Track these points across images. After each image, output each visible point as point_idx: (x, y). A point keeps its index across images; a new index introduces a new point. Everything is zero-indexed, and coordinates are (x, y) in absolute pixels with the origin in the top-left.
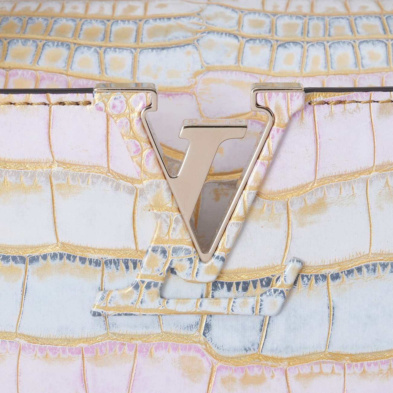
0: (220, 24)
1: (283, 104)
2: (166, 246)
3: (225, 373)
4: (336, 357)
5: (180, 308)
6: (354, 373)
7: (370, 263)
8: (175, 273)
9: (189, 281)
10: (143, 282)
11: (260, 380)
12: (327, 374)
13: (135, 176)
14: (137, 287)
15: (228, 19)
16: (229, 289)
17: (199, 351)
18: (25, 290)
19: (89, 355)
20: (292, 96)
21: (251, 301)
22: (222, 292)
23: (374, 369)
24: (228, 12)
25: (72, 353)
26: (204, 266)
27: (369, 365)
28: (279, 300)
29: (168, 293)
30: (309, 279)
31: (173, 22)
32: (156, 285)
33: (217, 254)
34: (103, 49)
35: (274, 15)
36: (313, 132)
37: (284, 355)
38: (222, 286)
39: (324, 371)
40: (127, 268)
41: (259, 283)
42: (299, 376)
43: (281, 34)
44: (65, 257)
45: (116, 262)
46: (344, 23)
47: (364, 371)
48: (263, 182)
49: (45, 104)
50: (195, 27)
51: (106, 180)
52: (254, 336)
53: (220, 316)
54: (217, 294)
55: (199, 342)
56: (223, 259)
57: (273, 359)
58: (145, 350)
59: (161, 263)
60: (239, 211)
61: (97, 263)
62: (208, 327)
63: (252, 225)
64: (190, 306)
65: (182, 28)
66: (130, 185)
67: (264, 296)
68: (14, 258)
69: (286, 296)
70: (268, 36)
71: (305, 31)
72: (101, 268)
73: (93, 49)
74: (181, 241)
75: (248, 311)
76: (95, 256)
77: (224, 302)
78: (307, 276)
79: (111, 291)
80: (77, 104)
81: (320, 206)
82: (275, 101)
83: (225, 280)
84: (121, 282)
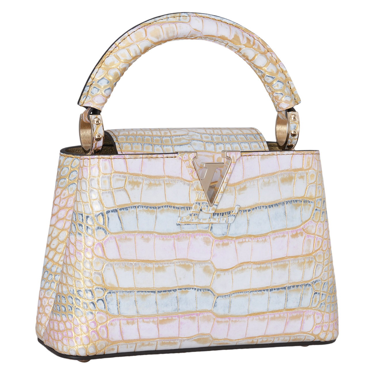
0: (195, 137)
1: (235, 156)
2: (200, 202)
3: (217, 242)
4: (250, 236)
5: (204, 222)
6: (255, 241)
7: (259, 206)
8: (202, 211)
9: (206, 213)
10: (193, 214)
11: (227, 244)
12: (247, 242)
13: (190, 180)
14: (191, 215)
15: (197, 136)
16: (218, 216)
17: (209, 235)
18: (156, 217)
19: (176, 238)
20: (237, 153)
21: (225, 219)
22: (216, 216)
23: (261, 240)
24: (197, 134)
25: (171, 238)
26: (211, 208)
27: (259, 238)
28: (234, 218)
29: (200, 217)
30: (242, 211)
31: (181, 137)
32: (197, 214)
33: (215, 204)
34: (162, 146)
35: (211, 135)
36: (242, 165)
37: (235, 236)
38: (216, 215)
39: (246, 241)
40: (187, 209)
41: (227, 213)
42: (239, 243)
43: (216, 141)
44: (169, 207)
45: (184, 208)
46: (233, 137)
47: (258, 241)
48: (228, 180)
49: (162, 158)
50: (188, 139)
51: (181, 181)
52: (225, 230)
53: (215, 224)
54: (214, 217)
55: (209, 233)
56: (217, 205)
57: (231, 237)
58: (193, 236)
59: (199, 207)
60: (222, 189)
61: (178, 208)
62: (211, 227)
63: (225, 195)
64: (207, 221)
65: (184, 139)
66: (188, 183)
67: (229, 217)
68: (153, 207)
69: (235, 217)
70: (212, 141)
72: (179, 210)
73: (159, 145)
74: (204, 200)
75: (224, 222)
76: (178, 206)
77: (217, 220)
78: (241, 211)
79: (183, 217)
80: (172, 157)
81: (244, 188)
82: (232, 155)
83: (217, 212)
84: (185, 214)
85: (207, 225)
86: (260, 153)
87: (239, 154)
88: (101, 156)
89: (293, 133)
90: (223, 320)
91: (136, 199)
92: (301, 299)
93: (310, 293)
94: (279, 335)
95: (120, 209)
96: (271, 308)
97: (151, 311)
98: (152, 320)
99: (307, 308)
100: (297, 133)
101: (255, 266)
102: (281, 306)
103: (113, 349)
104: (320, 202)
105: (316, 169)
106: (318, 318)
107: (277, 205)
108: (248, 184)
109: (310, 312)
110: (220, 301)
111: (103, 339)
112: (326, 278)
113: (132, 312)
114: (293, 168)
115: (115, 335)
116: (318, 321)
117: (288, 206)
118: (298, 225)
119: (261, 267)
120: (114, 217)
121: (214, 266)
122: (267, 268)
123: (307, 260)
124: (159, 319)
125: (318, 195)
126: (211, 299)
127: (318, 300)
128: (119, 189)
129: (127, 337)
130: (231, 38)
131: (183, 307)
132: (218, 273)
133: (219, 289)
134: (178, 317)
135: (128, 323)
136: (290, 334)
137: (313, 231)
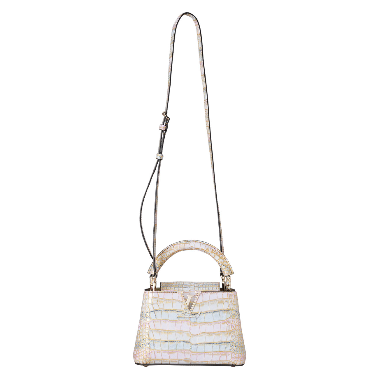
0: (192, 285)
2: (185, 309)
3: (192, 325)
4: (205, 323)
5: (187, 317)
6: (207, 325)
7: (209, 312)
8: (186, 313)
9: (188, 313)
11: (196, 325)
12: (204, 325)
14: (182, 314)
16: (193, 315)
18: (169, 314)
19: (176, 322)
24: (194, 284)
25: (174, 322)
26: (190, 312)
27: (209, 324)
31: (187, 285)
32: (184, 314)
33: (191, 310)
35: (199, 284)
36: (202, 296)
37: (199, 322)
42: (201, 325)
43: (200, 286)
44: (174, 311)
45: (180, 311)
46: (207, 285)
48: (196, 302)
49: (172, 293)
50: (190, 285)
51: (179, 301)
52: (195, 320)
53: (192, 318)
54: (191, 315)
55: (189, 321)
58: (183, 322)
59: (185, 311)
60: (194, 305)
63: (195, 307)
66: (181, 302)
67: (197, 315)
68: (168, 311)
69: (199, 315)
70: (198, 286)
71: (203, 286)
72: (178, 312)
74: (187, 309)
75: (195, 317)
76: (177, 310)
78: (202, 313)
79: (179, 315)
80: (175, 293)
81: (203, 305)
82: (198, 292)
83: (192, 313)
84: (180, 313)
85: (189, 318)
86: (210, 292)
87: (201, 292)
88: (149, 291)
89: (228, 285)
90: (194, 354)
91: (161, 307)
92: (226, 348)
93: (230, 345)
94: (217, 361)
95: (155, 311)
96: (213, 351)
97: (166, 348)
98: (166, 352)
99: (228, 351)
100: (229, 285)
101: (207, 334)
102: (218, 350)
103: (153, 362)
104: (235, 311)
105: (233, 299)
106: (233, 355)
107: (216, 312)
108: (204, 304)
109: (230, 353)
110: (193, 346)
111: (148, 358)
112: (237, 340)
113: (159, 348)
114: (223, 298)
115: (153, 357)
116: (233, 357)
117: (221, 312)
118: (225, 319)
119: (209, 335)
120: (153, 313)
121: (191, 333)
122: (212, 335)
123: (228, 333)
124: (169, 352)
125: (234, 309)
126: (189, 345)
127: (233, 349)
128: (155, 304)
129: (157, 358)
130: (205, 250)
131: (179, 348)
132: (192, 336)
133: (193, 342)
134: (177, 351)
135: (157, 352)
136: (222, 361)
137: (231, 322)
